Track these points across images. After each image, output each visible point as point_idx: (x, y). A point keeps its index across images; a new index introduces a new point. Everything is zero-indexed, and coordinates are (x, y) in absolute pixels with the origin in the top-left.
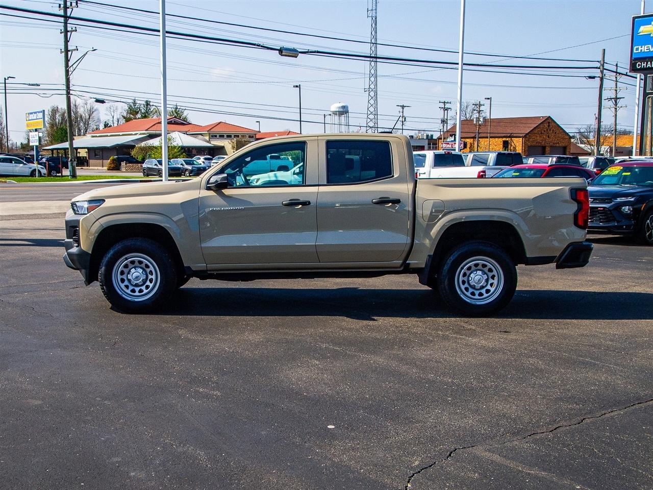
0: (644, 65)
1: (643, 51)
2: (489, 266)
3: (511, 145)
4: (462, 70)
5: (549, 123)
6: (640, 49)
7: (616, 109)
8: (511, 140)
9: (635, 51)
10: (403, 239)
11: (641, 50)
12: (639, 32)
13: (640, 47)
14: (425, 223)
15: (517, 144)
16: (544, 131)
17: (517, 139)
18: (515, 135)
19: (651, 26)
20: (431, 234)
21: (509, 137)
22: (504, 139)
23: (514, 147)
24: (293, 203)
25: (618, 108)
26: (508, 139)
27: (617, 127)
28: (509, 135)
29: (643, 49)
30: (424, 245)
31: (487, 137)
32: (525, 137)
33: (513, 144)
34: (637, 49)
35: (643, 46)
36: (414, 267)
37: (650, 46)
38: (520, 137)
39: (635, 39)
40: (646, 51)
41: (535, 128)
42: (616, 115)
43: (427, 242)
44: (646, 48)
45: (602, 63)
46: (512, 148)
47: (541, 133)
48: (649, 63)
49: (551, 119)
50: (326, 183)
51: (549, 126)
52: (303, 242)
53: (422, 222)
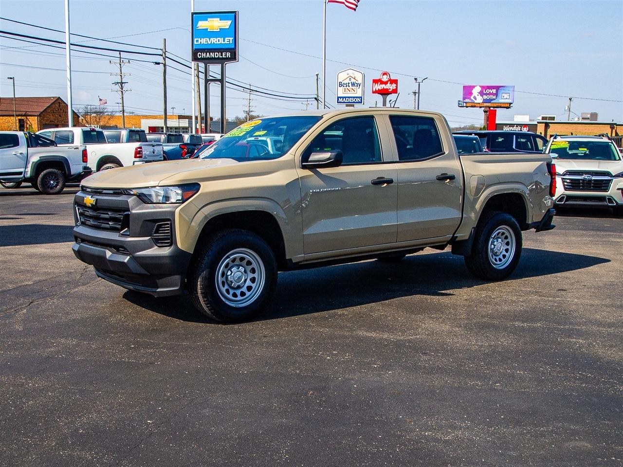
0: (204, 55)
1: (202, 43)
2: (507, 234)
3: (27, 124)
4: (70, 50)
5: (59, 102)
6: (199, 41)
7: (122, 92)
8: (27, 118)
9: (195, 43)
10: (455, 214)
11: (201, 42)
12: (197, 26)
13: (199, 39)
14: (471, 198)
15: (33, 123)
16: (56, 110)
17: (32, 117)
18: (30, 114)
19: (207, 22)
20: (476, 207)
21: (24, 116)
22: (20, 118)
23: (30, 125)
24: (379, 182)
25: (124, 92)
26: (23, 118)
27: (124, 108)
28: (24, 113)
29: (202, 41)
30: (470, 218)
31: (13, 116)
32: (39, 116)
33: (28, 122)
34: (197, 41)
35: (202, 39)
36: (460, 239)
37: (208, 39)
38: (36, 116)
39: (195, 32)
40: (205, 43)
41: (48, 107)
42: (123, 97)
43: (473, 215)
44: (204, 41)
45: (164, 51)
46: (28, 126)
47: (54, 112)
48: (208, 54)
49: (61, 99)
50: (398, 160)
51: (59, 106)
52: (388, 223)
53: (470, 195)
